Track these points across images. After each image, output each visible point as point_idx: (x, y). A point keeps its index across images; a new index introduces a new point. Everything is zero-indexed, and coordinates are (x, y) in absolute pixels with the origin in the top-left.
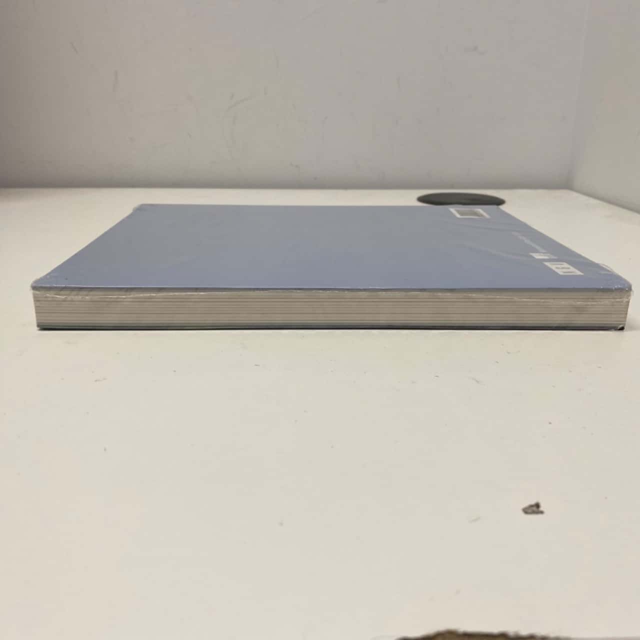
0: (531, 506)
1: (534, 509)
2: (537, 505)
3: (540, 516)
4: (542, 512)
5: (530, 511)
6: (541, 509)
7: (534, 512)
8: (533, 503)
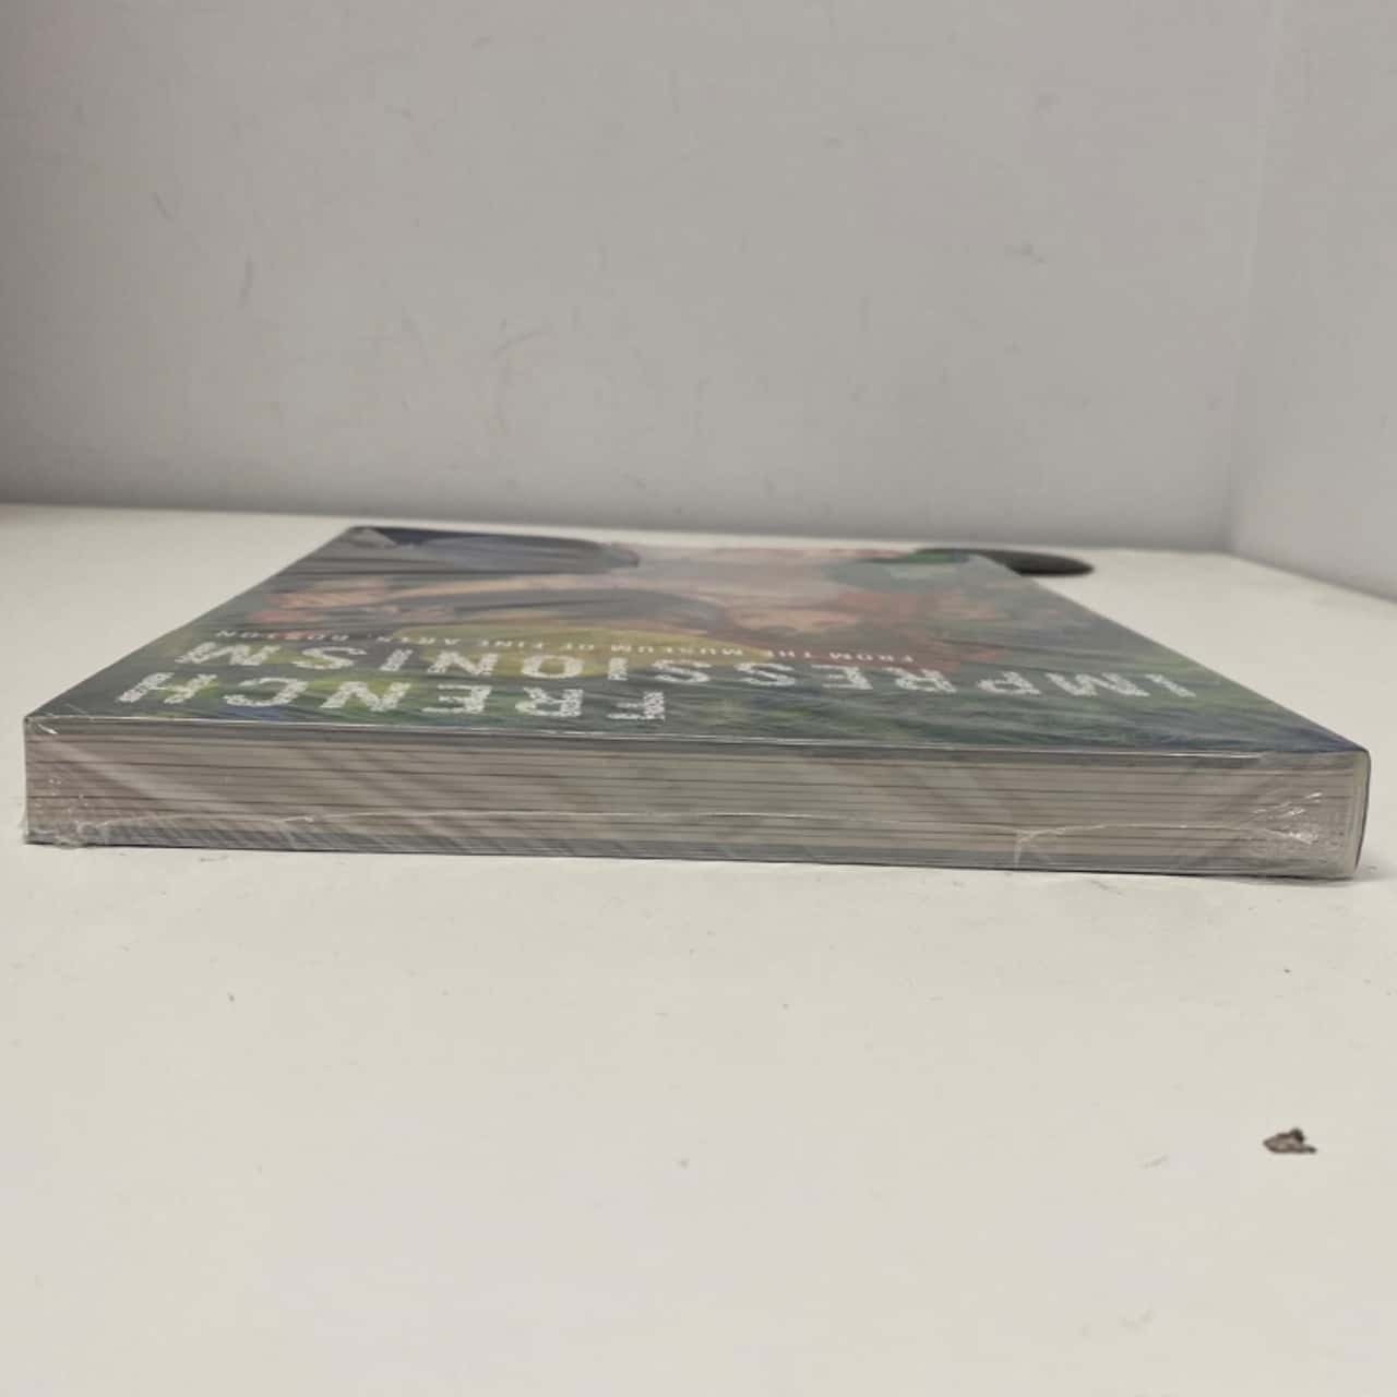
0: (1282, 1136)
1: (1291, 1142)
2: (1298, 1135)
3: (1306, 1157)
4: (1312, 1150)
5: (1282, 1146)
6: (1308, 1142)
7: (1290, 1149)
8: (1287, 1129)
